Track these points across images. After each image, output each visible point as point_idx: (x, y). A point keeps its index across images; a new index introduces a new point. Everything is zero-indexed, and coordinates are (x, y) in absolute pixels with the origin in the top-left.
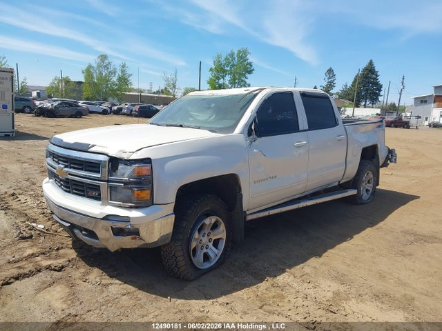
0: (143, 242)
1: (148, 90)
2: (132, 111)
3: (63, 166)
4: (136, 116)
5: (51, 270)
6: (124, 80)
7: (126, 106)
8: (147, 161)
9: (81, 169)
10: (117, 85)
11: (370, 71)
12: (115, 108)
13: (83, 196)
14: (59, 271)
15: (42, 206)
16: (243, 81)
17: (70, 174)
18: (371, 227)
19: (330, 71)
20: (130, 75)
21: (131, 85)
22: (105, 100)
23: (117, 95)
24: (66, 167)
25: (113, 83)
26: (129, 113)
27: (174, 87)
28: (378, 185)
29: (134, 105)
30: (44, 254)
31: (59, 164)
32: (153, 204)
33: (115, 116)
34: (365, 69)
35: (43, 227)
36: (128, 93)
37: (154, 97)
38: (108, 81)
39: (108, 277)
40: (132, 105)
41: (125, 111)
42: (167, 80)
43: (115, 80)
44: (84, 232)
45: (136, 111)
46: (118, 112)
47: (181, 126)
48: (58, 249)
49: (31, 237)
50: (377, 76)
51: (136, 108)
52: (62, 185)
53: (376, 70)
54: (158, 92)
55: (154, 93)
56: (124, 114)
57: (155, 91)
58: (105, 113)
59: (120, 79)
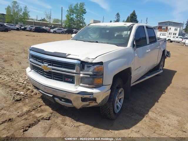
0: (97, 104)
1: (36, 19)
2: (31, 29)
3: (47, 65)
4: (34, 32)
5: (44, 119)
6: (26, 14)
7: (28, 27)
8: (101, 63)
9: (62, 67)
10: (22, 16)
11: (134, 15)
12: (23, 27)
13: (62, 81)
14: (49, 120)
15: (14, 80)
16: (81, 17)
17: (52, 69)
18: (169, 86)
19: (118, 14)
20: (28, 12)
21: (29, 17)
22: (17, 23)
23: (23, 21)
24: (49, 65)
25: (20, 15)
26: (30, 30)
27: (50, 18)
28: (164, 67)
29: (32, 27)
30: (34, 110)
31: (44, 63)
32: (103, 85)
33: (23, 31)
34: (132, 14)
35: (23, 93)
36: (28, 20)
37: (40, 23)
38: (18, 14)
39: (75, 122)
40: (31, 26)
41: (28, 29)
42: (47, 15)
43: (21, 14)
44: (63, 100)
45: (33, 29)
46: (25, 29)
47: (97, 42)
48: (40, 106)
49: (21, 100)
50: (136, 17)
51: (34, 28)
52: (44, 74)
53: (136, 15)
54: (41, 20)
55: (39, 21)
56: (27, 31)
57: (39, 20)
58: (18, 29)
59: (24, 13)
